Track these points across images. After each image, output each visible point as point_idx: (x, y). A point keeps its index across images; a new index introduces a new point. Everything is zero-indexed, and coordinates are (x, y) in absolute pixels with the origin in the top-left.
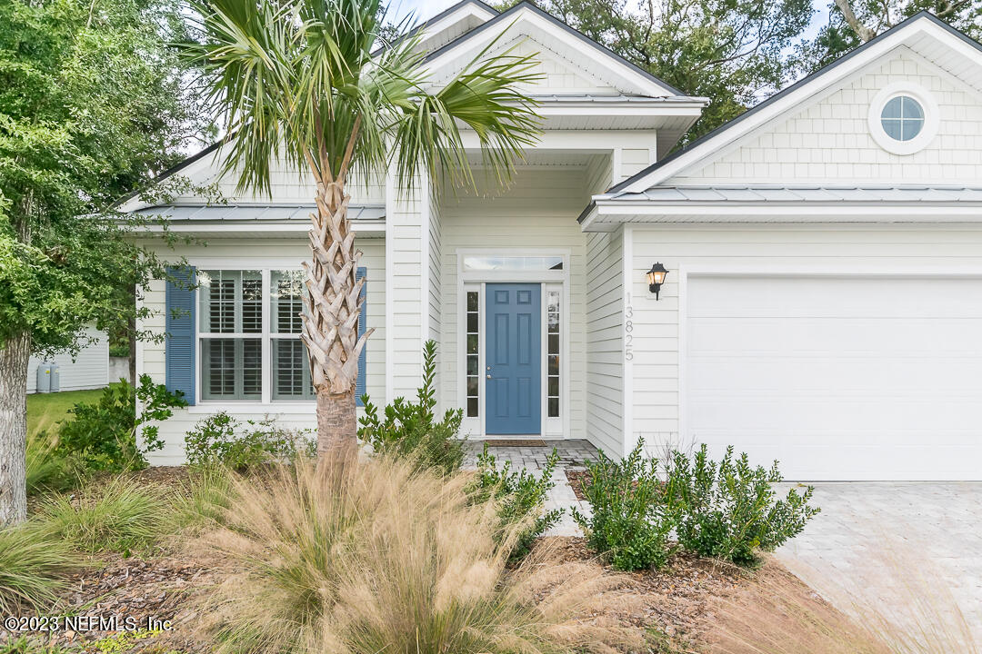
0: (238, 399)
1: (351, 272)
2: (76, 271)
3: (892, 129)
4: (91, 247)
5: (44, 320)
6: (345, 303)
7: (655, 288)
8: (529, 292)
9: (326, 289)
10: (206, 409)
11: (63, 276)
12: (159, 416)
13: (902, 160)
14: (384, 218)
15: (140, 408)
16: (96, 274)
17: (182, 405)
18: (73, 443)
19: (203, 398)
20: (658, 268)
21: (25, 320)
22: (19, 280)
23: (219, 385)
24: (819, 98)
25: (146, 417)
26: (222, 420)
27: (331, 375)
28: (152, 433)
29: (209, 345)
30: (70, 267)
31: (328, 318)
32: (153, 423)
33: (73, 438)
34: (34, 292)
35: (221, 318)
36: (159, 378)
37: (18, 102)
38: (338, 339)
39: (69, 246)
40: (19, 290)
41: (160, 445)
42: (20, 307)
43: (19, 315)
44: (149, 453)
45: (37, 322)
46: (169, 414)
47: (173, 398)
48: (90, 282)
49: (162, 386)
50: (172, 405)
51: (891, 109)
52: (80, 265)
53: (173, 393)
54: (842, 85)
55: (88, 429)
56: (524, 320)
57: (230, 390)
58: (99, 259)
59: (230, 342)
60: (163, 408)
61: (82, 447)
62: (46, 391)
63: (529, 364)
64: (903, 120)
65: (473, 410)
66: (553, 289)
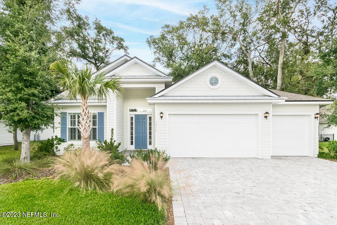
0: (76, 141)
1: (88, 116)
2: (40, 115)
3: (212, 84)
4: (43, 110)
5: (33, 125)
6: (86, 122)
7: (162, 117)
8: (145, 117)
9: (83, 119)
10: (69, 143)
11: (37, 116)
12: (59, 144)
13: (214, 90)
14: (106, 102)
15: (55, 142)
16: (44, 116)
17: (64, 142)
18: (40, 150)
19: (69, 140)
20: (162, 113)
21: (30, 125)
22: (28, 118)
23: (72, 137)
24: (196, 77)
25: (56, 144)
26: (72, 145)
27: (84, 135)
28: (57, 147)
29: (70, 129)
30: (39, 115)
31: (83, 125)
32: (57, 145)
33: (41, 149)
34: (31, 120)
35: (73, 123)
36: (59, 136)
37: (28, 84)
38: (85, 128)
39: (38, 110)
40: (29, 120)
41: (59, 150)
42: (29, 122)
43: (28, 124)
44: (57, 152)
45: (32, 125)
46: (61, 144)
47: (62, 140)
48: (42, 117)
49: (60, 138)
50: (62, 142)
51: (212, 79)
52: (40, 114)
53: (62, 139)
54: (201, 74)
55: (43, 147)
56: (144, 123)
57: (75, 139)
58: (44, 113)
59: (75, 128)
60: (60, 142)
61: (42, 151)
62: (37, 140)
63: (145, 133)
64: (214, 82)
65: (132, 144)
66: (150, 116)
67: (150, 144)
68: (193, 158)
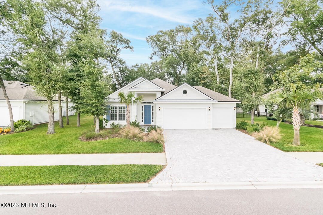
0: (115, 120)
7: (160, 109)
8: (150, 106)
10: (111, 122)
13: (185, 96)
19: (111, 120)
20: (160, 107)
24: (176, 90)
26: (113, 123)
29: (111, 114)
35: (113, 111)
49: (106, 119)
54: (179, 89)
56: (149, 110)
59: (113, 114)
63: (149, 115)
64: (185, 92)
65: (142, 121)
66: (153, 106)
67: (153, 121)
68: (175, 130)
